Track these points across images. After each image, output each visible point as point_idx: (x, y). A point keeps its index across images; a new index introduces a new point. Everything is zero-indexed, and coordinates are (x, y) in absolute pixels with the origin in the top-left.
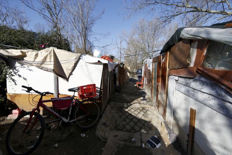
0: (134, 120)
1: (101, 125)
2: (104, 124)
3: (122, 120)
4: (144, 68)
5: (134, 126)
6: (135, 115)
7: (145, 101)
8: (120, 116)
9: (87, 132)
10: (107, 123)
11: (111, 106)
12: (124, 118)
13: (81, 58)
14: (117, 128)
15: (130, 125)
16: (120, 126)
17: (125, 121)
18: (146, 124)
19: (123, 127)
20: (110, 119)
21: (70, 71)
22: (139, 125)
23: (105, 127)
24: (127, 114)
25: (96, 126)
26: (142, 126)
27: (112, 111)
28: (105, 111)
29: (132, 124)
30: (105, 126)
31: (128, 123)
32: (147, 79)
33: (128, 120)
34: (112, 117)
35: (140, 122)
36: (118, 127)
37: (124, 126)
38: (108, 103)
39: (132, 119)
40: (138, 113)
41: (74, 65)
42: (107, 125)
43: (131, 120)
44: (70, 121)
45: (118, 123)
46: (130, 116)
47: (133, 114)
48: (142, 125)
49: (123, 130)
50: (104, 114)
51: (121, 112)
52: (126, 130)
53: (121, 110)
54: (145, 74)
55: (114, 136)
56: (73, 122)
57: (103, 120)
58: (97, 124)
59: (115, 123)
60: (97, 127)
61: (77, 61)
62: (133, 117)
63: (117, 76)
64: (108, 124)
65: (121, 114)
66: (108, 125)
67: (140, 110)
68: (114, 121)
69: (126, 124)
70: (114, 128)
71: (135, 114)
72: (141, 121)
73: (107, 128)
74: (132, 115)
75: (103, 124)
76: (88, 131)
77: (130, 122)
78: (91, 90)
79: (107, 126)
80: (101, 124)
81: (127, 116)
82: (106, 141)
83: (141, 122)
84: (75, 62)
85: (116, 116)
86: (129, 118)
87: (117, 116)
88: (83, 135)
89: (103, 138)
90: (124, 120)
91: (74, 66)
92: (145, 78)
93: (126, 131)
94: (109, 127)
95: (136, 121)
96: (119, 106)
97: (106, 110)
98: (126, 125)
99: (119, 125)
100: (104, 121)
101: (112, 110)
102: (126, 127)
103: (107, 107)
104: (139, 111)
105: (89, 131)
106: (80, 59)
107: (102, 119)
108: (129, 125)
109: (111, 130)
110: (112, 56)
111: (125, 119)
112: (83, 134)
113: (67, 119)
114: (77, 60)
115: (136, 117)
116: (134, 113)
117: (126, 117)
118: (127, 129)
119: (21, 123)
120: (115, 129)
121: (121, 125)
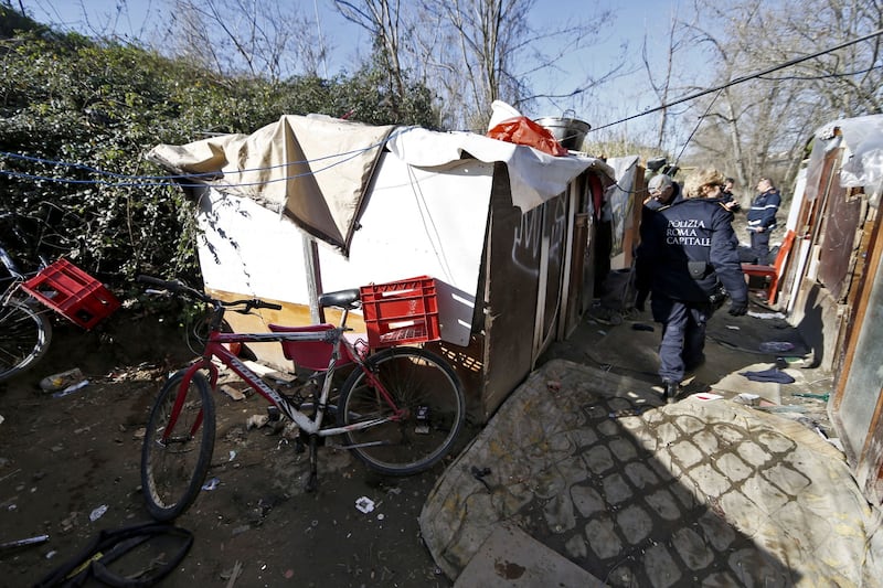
0: (659, 500)
1: (465, 477)
2: (481, 474)
3: (583, 475)
4: (810, 182)
5: (646, 544)
6: (677, 471)
7: (775, 386)
8: (580, 451)
9: (392, 490)
10: (495, 471)
11: (550, 383)
12: (599, 471)
13: (388, 146)
14: (535, 521)
15: (618, 530)
16: (556, 510)
17: (601, 490)
18: (736, 563)
19: (572, 524)
20: (519, 453)
21: (351, 214)
22: (685, 552)
23: (481, 491)
24: (624, 450)
25: (440, 475)
26: (704, 564)
27: (545, 409)
28: (505, 406)
29: (635, 523)
30: (478, 485)
31: (610, 513)
32: (816, 249)
33: (616, 490)
34: (535, 445)
35: (700, 531)
36: (547, 516)
37: (582, 522)
38: (540, 364)
39: (650, 489)
40: (698, 457)
41: (364, 185)
42: (492, 481)
43: (638, 497)
44: (323, 432)
45: (551, 487)
46: (642, 467)
47: (664, 456)
48: (711, 557)
49: (570, 545)
50: (496, 419)
51: (593, 424)
52: (584, 552)
53: (598, 410)
54: (809, 219)
55: (502, 562)
56: (332, 436)
57: (479, 450)
58: (447, 463)
59: (541, 482)
60: (441, 480)
61: (373, 162)
62: (654, 481)
63: (619, 230)
64: (501, 474)
65: (588, 437)
66: (500, 487)
67: (719, 438)
68: (535, 470)
69: (595, 515)
70: (524, 511)
71: (674, 459)
72: (709, 522)
73: (486, 497)
74: (658, 462)
75: (474, 470)
76: (394, 486)
77: (625, 504)
78: (408, 309)
79: (489, 490)
80: (465, 468)
81: (623, 459)
82: (452, 575)
83: (708, 531)
84: (365, 167)
85: (555, 443)
86: (627, 480)
87: (565, 445)
88: (364, 505)
89: (444, 551)
90: (594, 483)
91: (362, 190)
92: (806, 244)
93: (578, 561)
94: (498, 494)
95: (672, 513)
96: (593, 385)
97: (513, 398)
98: (594, 522)
99: (553, 502)
100: (485, 454)
101: (548, 404)
102: (589, 530)
103: (524, 386)
104: (709, 446)
105: (397, 491)
106: (385, 150)
107: (479, 443)
108: (611, 526)
109: (502, 517)
110: (576, 122)
111: (606, 474)
112: (367, 500)
113: (313, 418)
114: (371, 157)
115: (675, 480)
116: (670, 453)
117: (611, 464)
118: (594, 545)
119: (225, 388)
120: (523, 519)
121: (566, 507)
